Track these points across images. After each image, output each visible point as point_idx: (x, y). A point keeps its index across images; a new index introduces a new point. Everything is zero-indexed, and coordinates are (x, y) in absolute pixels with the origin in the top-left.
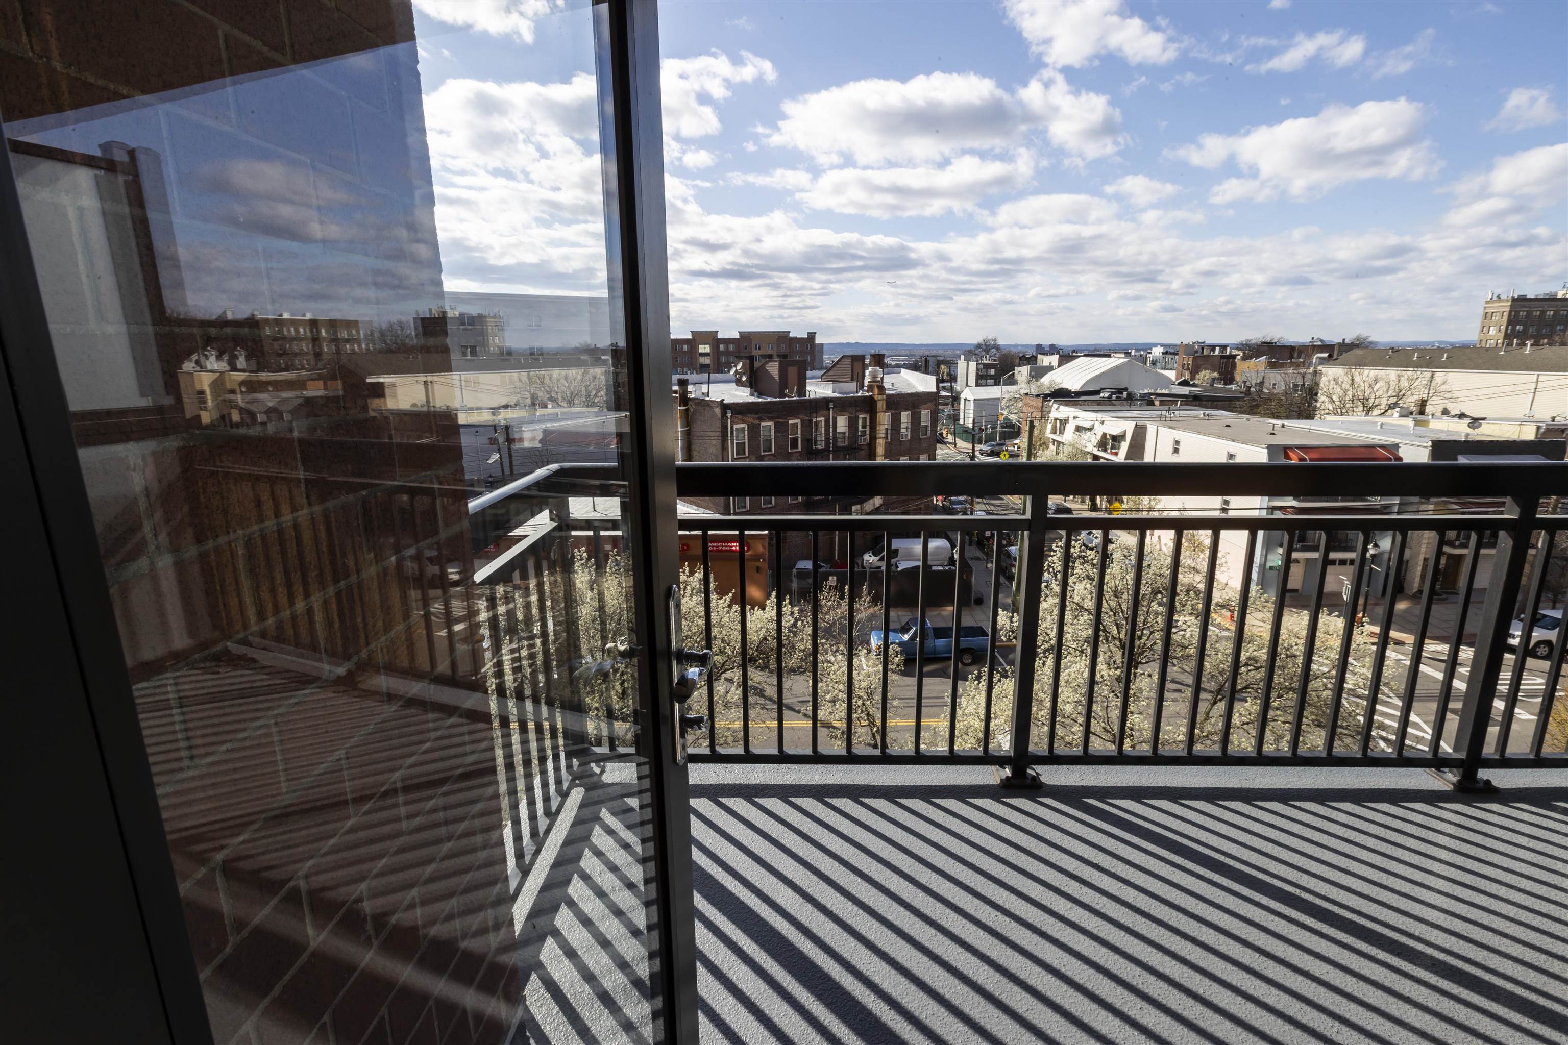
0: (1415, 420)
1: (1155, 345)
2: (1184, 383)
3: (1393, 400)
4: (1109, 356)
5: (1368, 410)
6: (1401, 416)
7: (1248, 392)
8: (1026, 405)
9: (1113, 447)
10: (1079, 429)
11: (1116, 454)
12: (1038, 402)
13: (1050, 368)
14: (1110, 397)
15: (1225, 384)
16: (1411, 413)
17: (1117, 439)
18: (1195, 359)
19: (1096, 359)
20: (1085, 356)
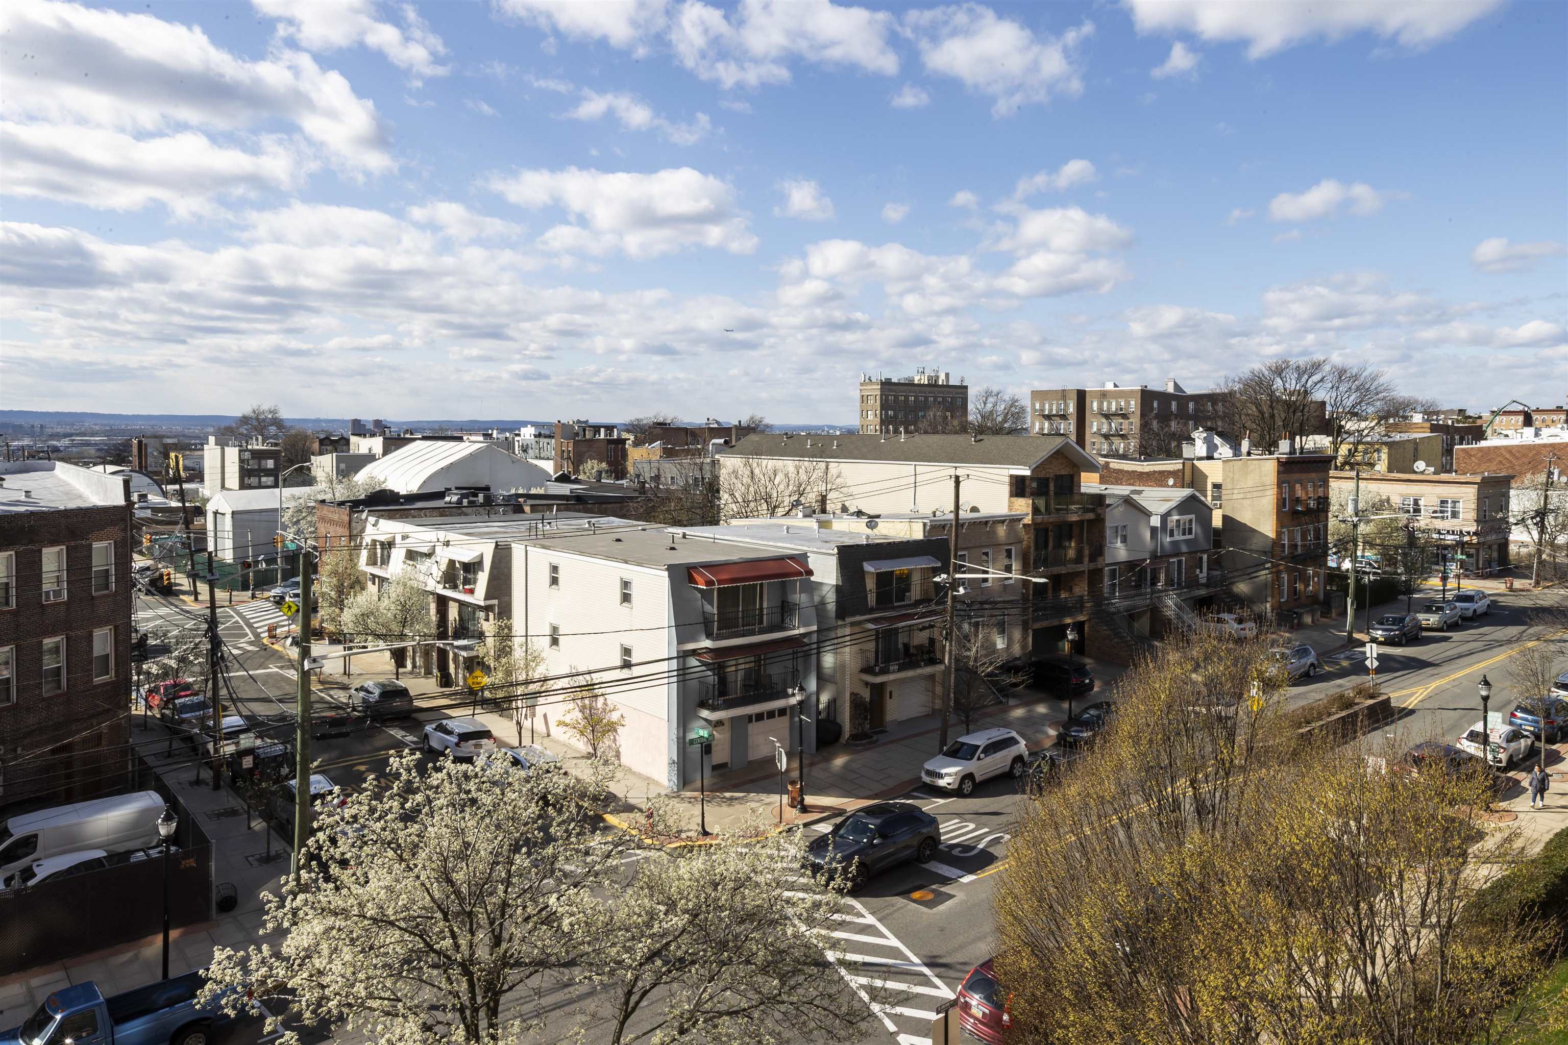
0: (818, 521)
1: (525, 424)
2: (563, 479)
3: (795, 498)
4: (460, 439)
5: (773, 511)
6: (805, 516)
7: (642, 489)
8: (323, 519)
9: (466, 581)
10: (411, 555)
11: (471, 592)
12: (343, 514)
13: (370, 458)
14: (459, 502)
15: (617, 478)
16: (814, 512)
17: (471, 568)
18: (576, 443)
19: (440, 443)
20: (424, 438)
